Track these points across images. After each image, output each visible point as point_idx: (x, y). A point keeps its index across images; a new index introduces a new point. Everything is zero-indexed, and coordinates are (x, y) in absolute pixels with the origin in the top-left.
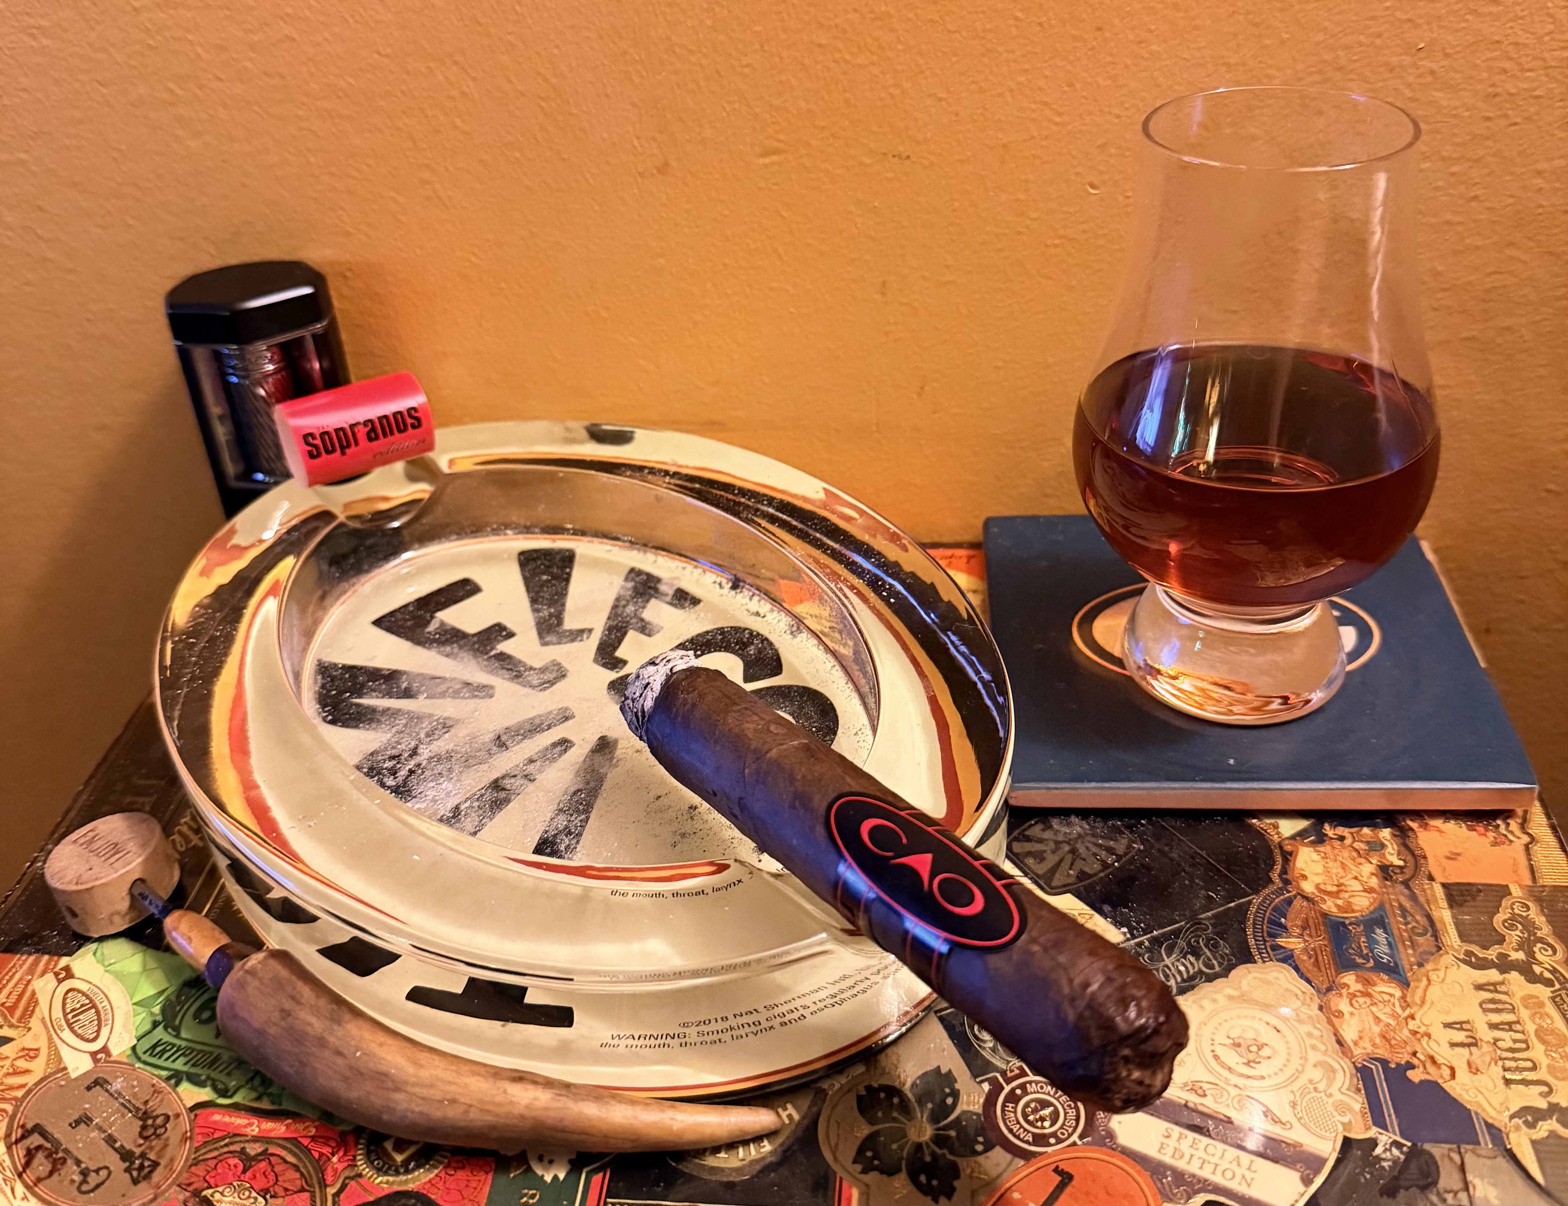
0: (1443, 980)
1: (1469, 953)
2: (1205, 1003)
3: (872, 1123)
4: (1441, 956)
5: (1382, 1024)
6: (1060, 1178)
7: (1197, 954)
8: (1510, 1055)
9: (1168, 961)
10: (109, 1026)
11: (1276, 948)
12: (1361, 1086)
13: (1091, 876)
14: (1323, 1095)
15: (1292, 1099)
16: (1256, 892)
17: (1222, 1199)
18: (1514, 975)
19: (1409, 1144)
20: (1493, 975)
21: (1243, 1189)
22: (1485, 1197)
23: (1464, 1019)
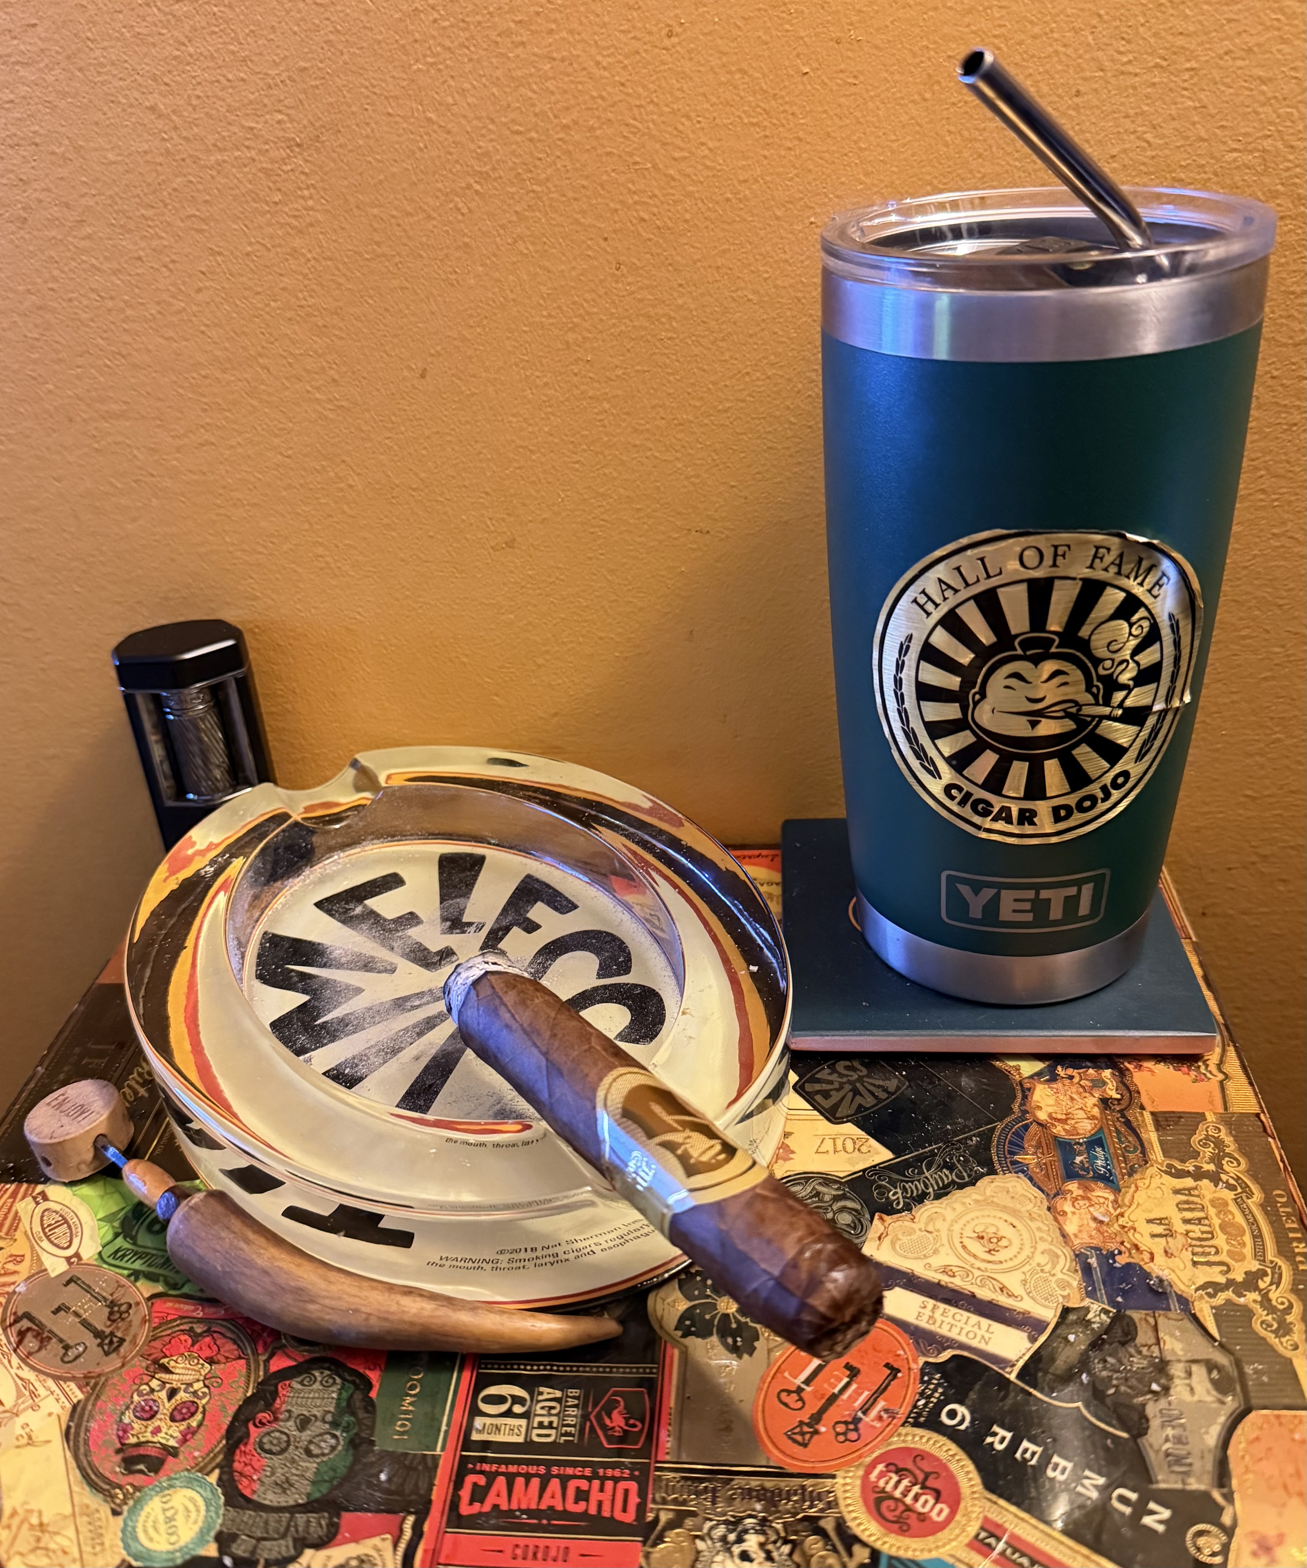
0: (1148, 1187)
1: (1170, 1166)
2: (957, 1206)
3: (689, 1298)
4: (1147, 1168)
5: (1097, 1221)
7: (950, 1168)
8: (1198, 1243)
9: (927, 1175)
10: (79, 1237)
11: (1014, 1163)
12: (1078, 1268)
13: (867, 1109)
14: (1047, 1275)
15: (1023, 1277)
16: (1000, 1120)
17: (966, 1354)
18: (1205, 1182)
19: (1114, 1311)
20: (1189, 1182)
21: (982, 1346)
22: (1173, 1350)
23: (1164, 1216)
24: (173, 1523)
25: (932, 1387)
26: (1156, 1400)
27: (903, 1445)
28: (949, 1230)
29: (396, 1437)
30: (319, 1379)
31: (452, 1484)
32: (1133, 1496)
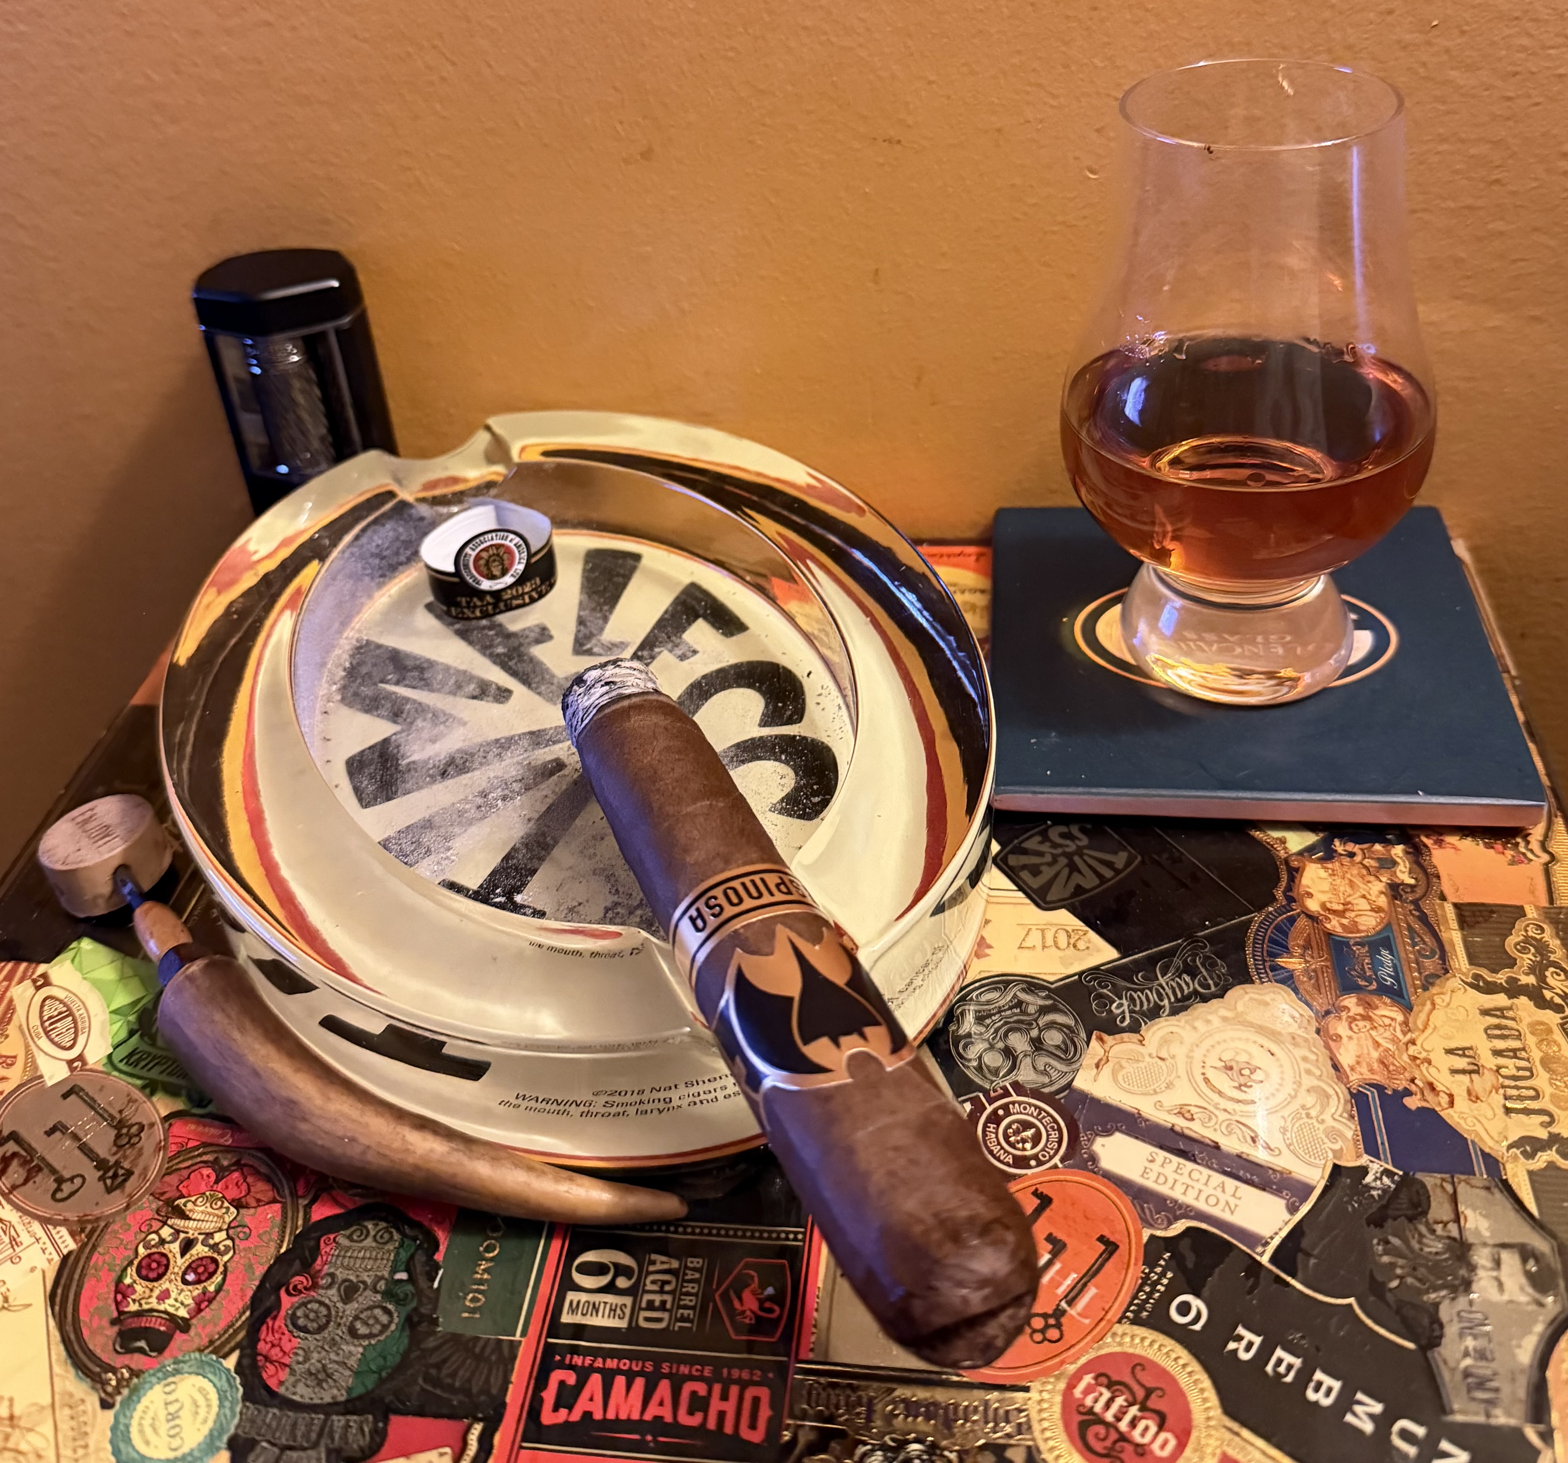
0: (1448, 1004)
1: (1477, 977)
2: (1198, 1024)
4: (1448, 979)
5: (1381, 1049)
6: (1039, 1201)
7: (1193, 973)
8: (1513, 1083)
9: (1162, 981)
10: (86, 1035)
11: (1275, 968)
12: (1355, 1113)
13: (1087, 891)
14: (1314, 1121)
15: (1283, 1124)
16: (1259, 909)
17: (1204, 1226)
18: (1523, 1000)
19: (1401, 1173)
20: (1501, 1000)
21: (1226, 1216)
22: (1477, 1228)
23: (1468, 1045)
24: (177, 1422)
25: (1159, 1270)
26: (1453, 1299)
27: (1118, 1349)
28: (1188, 1057)
29: (466, 1315)
30: (372, 1233)
31: (533, 1382)
32: (1420, 1431)
